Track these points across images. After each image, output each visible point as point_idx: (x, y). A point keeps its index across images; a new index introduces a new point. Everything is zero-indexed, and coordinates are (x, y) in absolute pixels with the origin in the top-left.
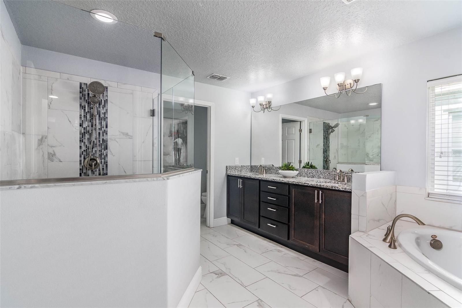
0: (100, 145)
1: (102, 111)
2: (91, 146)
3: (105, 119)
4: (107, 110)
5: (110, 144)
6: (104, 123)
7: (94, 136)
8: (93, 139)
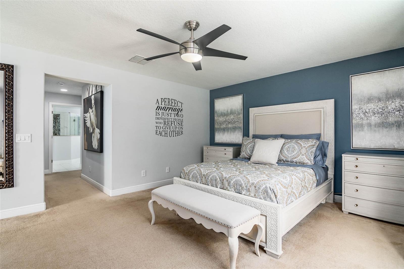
0: (58, 130)
1: (58, 121)
2: (55, 130)
3: (59, 123)
4: (60, 120)
5: (61, 130)
6: (59, 124)
7: (56, 127)
8: (56, 129)
